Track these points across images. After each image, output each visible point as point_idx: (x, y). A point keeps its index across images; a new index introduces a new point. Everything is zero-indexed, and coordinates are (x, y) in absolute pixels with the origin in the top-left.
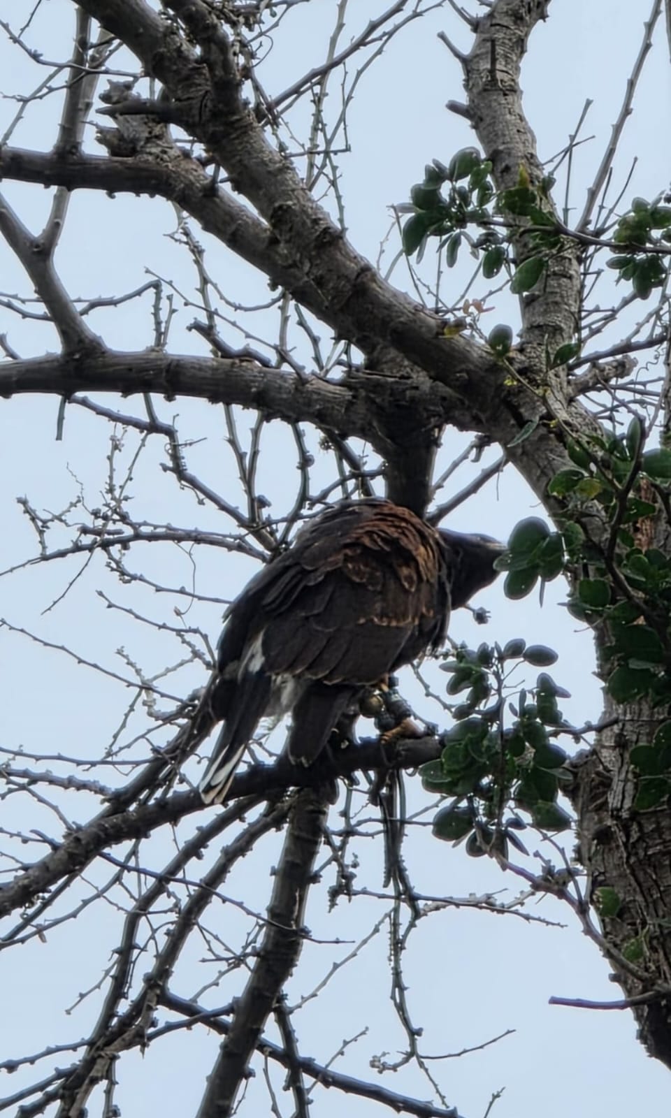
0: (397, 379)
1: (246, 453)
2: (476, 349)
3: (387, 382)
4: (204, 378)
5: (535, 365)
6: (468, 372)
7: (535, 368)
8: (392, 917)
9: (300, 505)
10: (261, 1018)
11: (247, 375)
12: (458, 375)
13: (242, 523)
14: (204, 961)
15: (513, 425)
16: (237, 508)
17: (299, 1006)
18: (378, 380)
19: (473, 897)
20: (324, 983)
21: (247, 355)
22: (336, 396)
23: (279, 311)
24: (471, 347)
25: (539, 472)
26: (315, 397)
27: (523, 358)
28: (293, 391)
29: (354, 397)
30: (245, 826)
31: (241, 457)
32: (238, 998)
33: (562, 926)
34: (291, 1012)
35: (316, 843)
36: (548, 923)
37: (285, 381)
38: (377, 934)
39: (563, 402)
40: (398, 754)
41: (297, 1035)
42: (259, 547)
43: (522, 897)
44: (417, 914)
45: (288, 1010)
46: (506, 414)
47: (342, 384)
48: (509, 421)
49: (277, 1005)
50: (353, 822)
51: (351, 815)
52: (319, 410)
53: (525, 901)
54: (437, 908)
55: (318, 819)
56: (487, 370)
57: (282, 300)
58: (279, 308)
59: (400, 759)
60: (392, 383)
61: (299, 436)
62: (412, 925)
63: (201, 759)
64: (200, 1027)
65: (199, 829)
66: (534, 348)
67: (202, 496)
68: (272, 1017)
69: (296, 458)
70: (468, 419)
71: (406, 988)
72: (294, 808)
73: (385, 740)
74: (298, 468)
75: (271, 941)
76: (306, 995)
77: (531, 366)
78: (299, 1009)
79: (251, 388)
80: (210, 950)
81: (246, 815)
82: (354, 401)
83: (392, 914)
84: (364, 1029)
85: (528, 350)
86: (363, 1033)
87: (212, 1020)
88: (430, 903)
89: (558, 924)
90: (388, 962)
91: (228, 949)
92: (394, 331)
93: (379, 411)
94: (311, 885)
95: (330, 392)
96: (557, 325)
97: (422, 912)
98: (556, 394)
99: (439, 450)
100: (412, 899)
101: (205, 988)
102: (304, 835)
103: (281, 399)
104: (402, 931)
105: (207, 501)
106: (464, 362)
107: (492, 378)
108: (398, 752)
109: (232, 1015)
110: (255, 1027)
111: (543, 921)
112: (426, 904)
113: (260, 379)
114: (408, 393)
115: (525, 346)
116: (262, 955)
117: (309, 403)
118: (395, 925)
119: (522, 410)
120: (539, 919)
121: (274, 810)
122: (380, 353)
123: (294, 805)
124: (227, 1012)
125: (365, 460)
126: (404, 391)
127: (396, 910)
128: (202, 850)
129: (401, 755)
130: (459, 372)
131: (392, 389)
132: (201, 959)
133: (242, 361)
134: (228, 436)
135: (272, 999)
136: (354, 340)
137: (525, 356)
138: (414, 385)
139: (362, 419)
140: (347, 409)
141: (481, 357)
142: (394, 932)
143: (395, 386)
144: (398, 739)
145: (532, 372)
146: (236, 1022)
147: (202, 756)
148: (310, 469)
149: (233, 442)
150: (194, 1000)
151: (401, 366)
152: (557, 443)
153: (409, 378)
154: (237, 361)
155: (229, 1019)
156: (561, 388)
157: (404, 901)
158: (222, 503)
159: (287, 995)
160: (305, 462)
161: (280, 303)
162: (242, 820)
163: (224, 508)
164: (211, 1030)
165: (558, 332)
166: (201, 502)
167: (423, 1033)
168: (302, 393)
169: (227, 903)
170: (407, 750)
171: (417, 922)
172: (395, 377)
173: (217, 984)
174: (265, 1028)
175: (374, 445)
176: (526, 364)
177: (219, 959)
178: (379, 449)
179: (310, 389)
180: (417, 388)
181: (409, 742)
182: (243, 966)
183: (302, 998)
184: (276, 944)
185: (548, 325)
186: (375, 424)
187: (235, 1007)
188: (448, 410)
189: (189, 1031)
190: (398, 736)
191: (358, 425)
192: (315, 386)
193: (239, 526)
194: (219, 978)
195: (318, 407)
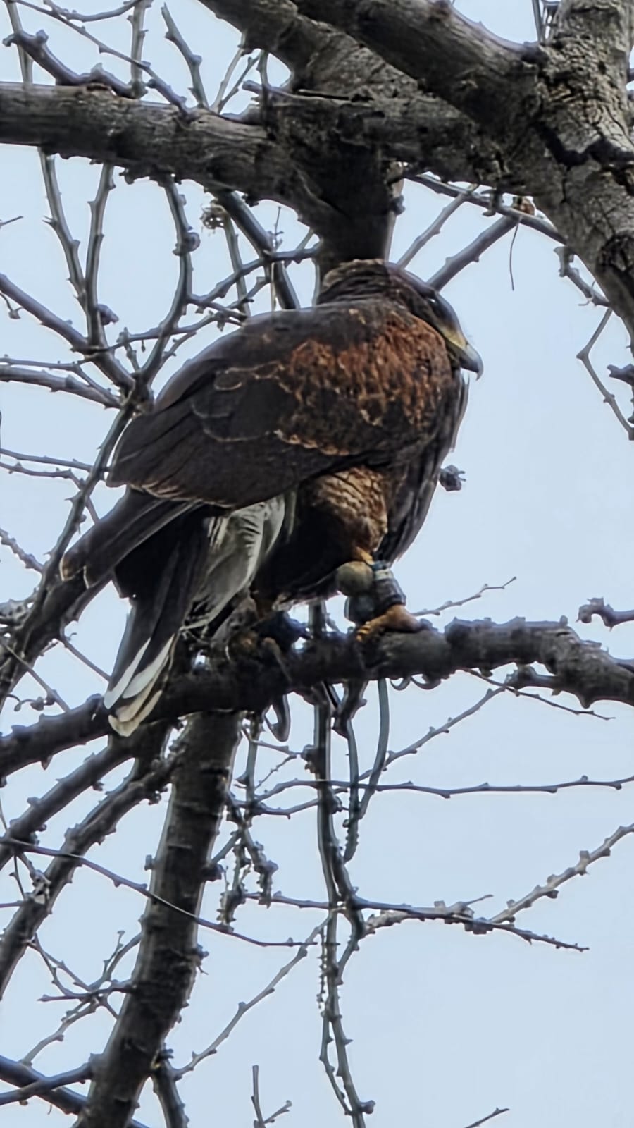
0: (349, 102)
1: (78, 243)
2: (489, 42)
3: (333, 108)
4: (34, 116)
5: (581, 69)
6: (478, 77)
7: (581, 73)
8: (325, 933)
9: (178, 311)
10: (133, 1086)
11: (101, 111)
12: (464, 82)
13: (77, 345)
14: (46, 999)
15: (549, 159)
16: (70, 322)
17: (190, 1068)
18: (320, 103)
19: (440, 907)
20: (225, 1034)
21: (99, 81)
22: (241, 138)
23: (129, 24)
24: (481, 41)
25: (588, 230)
26: (206, 140)
27: (561, 57)
28: (172, 132)
29: (271, 137)
30: (101, 796)
31: (70, 248)
32: (98, 1056)
33: (581, 950)
34: (178, 1078)
35: (215, 819)
36: (559, 945)
37: (161, 117)
38: (304, 959)
39: (623, 124)
40: (383, 657)
41: (187, 1111)
42: (104, 382)
43: (511, 909)
44: (360, 930)
45: (174, 1074)
46: (535, 141)
47: (250, 120)
48: (542, 152)
49: (158, 1066)
50: (258, 792)
51: (256, 779)
52: (214, 160)
53: (515, 915)
54: (389, 923)
55: (216, 782)
56: (508, 75)
57: (133, 8)
58: (129, 19)
59: (385, 663)
60: (342, 106)
61: (176, 204)
62: (353, 947)
63: (21, 703)
64: (37, 1103)
65: (31, 801)
66: (579, 43)
67: (15, 305)
68: (149, 1083)
69: (173, 239)
70: (459, 160)
71: (349, 1041)
72: (181, 765)
73: (362, 634)
74: (175, 253)
75: (147, 967)
76: (198, 1052)
77: (574, 70)
78: (190, 1072)
79: (106, 128)
80: (56, 982)
81: (103, 780)
82: (270, 143)
83: (326, 928)
84: (285, 1104)
85: (568, 46)
86: (283, 1110)
87: (54, 1092)
88: (377, 913)
89: (575, 947)
90: (317, 1003)
91: (78, 983)
92: (364, 17)
93: (309, 158)
94: (208, 882)
95: (228, 132)
96: (612, 7)
97: (368, 927)
98: (613, 112)
99: (398, 217)
100: (354, 908)
101: (43, 1044)
102: (196, 806)
103: (155, 146)
104: (339, 956)
105: (23, 312)
106: (469, 63)
107: (515, 87)
108: (383, 653)
109: (88, 1082)
110: (124, 1099)
111: (552, 941)
112: (372, 916)
113: (120, 115)
114: (366, 121)
115: (564, 39)
116: (135, 991)
117: (198, 151)
118: (330, 945)
119: (562, 137)
120: (545, 939)
121: (148, 770)
122: (315, 65)
123: (179, 761)
124: (80, 1077)
125: (278, 238)
126: (360, 118)
127: (331, 923)
128: (37, 833)
129: (387, 659)
130: (465, 78)
131: (341, 117)
132: (41, 997)
133: (90, 89)
134: (50, 216)
135: (150, 1059)
136: (274, 48)
137: (565, 55)
138: (377, 110)
139: (278, 172)
140: (258, 158)
141: (497, 55)
142: (330, 956)
143: (345, 112)
144: (382, 634)
145: (576, 79)
146: (94, 1092)
147: (21, 699)
148: (193, 255)
149: (57, 225)
150: (27, 1062)
151: (351, 84)
152: (616, 186)
153: (367, 99)
154: (84, 89)
155: (82, 1090)
156: (620, 103)
157: (341, 911)
158: (48, 315)
159: (171, 1051)
160: (187, 244)
161: (131, 12)
162: (98, 787)
163: (50, 323)
164: (54, 1106)
165: (613, 19)
166: (14, 315)
167: (375, 1108)
168: (186, 135)
169: (122, 886)
170: (398, 650)
171: (360, 942)
172: (346, 99)
173: (60, 1038)
174: (140, 1101)
175: (301, 210)
176: (567, 67)
177: (69, 996)
178: (309, 217)
179: (197, 129)
180: (381, 114)
181: (398, 638)
182: (101, 1009)
183: (194, 1055)
184: (156, 973)
185: (598, 9)
186: (302, 176)
187: (95, 1070)
188: (427, 148)
189: (23, 1107)
190: (382, 630)
191: (276, 182)
192: (205, 125)
193: (73, 350)
194: (62, 1029)
195: (212, 156)
